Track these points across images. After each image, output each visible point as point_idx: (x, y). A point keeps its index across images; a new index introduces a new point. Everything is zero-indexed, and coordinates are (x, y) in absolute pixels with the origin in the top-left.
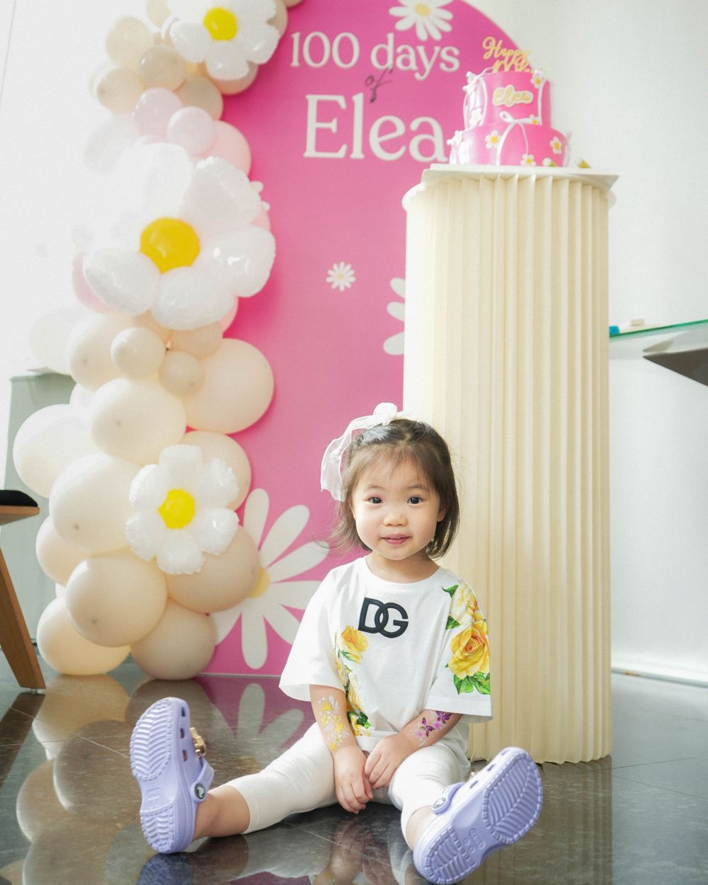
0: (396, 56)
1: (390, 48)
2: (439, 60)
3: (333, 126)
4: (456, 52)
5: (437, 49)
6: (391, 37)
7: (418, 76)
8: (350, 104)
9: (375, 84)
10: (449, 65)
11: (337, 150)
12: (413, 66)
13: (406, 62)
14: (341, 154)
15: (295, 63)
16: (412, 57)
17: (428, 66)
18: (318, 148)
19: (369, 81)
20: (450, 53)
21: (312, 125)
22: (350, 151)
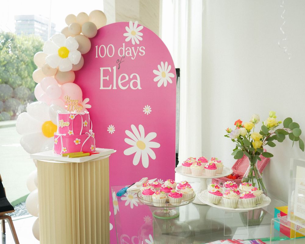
0: (125, 51)
1: (124, 49)
2: (139, 51)
3: (107, 78)
4: (144, 48)
5: (138, 47)
6: (124, 44)
7: (132, 58)
8: (112, 70)
9: (119, 62)
10: (142, 53)
11: (109, 87)
12: (131, 55)
13: (128, 53)
14: (110, 88)
15: (97, 57)
16: (130, 52)
17: (135, 54)
18: (104, 87)
19: (118, 61)
20: (142, 49)
21: (102, 78)
22: (113, 87)
